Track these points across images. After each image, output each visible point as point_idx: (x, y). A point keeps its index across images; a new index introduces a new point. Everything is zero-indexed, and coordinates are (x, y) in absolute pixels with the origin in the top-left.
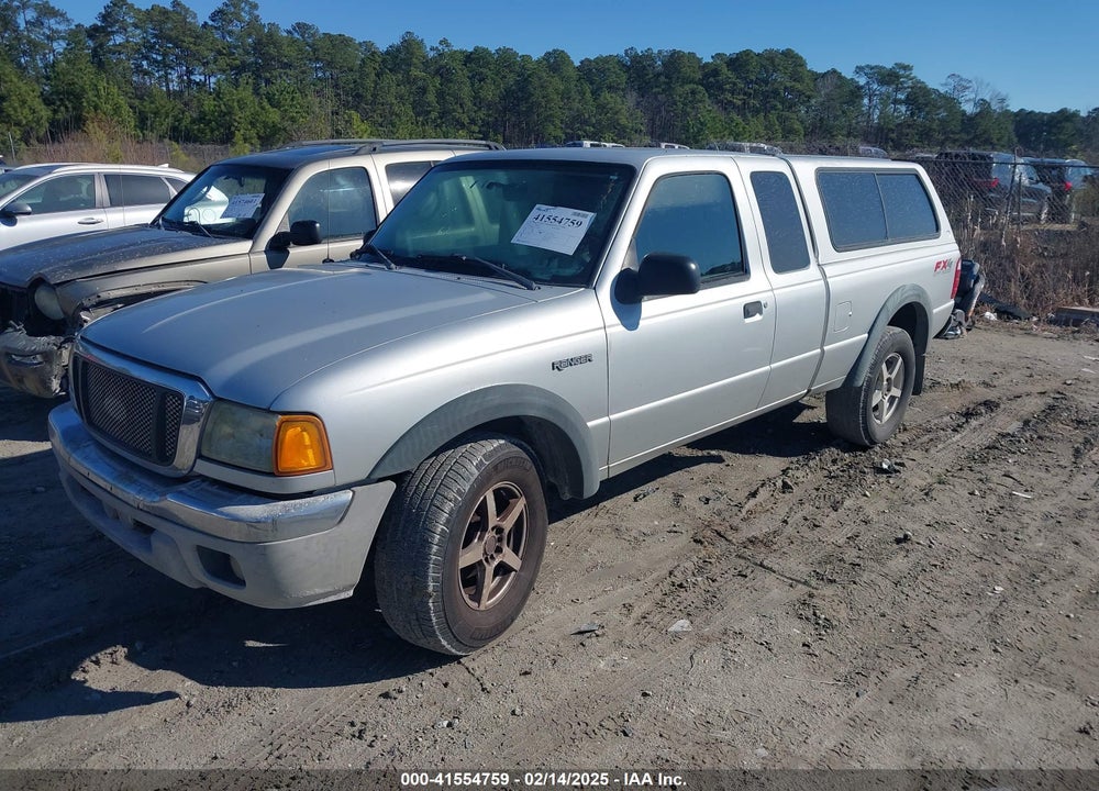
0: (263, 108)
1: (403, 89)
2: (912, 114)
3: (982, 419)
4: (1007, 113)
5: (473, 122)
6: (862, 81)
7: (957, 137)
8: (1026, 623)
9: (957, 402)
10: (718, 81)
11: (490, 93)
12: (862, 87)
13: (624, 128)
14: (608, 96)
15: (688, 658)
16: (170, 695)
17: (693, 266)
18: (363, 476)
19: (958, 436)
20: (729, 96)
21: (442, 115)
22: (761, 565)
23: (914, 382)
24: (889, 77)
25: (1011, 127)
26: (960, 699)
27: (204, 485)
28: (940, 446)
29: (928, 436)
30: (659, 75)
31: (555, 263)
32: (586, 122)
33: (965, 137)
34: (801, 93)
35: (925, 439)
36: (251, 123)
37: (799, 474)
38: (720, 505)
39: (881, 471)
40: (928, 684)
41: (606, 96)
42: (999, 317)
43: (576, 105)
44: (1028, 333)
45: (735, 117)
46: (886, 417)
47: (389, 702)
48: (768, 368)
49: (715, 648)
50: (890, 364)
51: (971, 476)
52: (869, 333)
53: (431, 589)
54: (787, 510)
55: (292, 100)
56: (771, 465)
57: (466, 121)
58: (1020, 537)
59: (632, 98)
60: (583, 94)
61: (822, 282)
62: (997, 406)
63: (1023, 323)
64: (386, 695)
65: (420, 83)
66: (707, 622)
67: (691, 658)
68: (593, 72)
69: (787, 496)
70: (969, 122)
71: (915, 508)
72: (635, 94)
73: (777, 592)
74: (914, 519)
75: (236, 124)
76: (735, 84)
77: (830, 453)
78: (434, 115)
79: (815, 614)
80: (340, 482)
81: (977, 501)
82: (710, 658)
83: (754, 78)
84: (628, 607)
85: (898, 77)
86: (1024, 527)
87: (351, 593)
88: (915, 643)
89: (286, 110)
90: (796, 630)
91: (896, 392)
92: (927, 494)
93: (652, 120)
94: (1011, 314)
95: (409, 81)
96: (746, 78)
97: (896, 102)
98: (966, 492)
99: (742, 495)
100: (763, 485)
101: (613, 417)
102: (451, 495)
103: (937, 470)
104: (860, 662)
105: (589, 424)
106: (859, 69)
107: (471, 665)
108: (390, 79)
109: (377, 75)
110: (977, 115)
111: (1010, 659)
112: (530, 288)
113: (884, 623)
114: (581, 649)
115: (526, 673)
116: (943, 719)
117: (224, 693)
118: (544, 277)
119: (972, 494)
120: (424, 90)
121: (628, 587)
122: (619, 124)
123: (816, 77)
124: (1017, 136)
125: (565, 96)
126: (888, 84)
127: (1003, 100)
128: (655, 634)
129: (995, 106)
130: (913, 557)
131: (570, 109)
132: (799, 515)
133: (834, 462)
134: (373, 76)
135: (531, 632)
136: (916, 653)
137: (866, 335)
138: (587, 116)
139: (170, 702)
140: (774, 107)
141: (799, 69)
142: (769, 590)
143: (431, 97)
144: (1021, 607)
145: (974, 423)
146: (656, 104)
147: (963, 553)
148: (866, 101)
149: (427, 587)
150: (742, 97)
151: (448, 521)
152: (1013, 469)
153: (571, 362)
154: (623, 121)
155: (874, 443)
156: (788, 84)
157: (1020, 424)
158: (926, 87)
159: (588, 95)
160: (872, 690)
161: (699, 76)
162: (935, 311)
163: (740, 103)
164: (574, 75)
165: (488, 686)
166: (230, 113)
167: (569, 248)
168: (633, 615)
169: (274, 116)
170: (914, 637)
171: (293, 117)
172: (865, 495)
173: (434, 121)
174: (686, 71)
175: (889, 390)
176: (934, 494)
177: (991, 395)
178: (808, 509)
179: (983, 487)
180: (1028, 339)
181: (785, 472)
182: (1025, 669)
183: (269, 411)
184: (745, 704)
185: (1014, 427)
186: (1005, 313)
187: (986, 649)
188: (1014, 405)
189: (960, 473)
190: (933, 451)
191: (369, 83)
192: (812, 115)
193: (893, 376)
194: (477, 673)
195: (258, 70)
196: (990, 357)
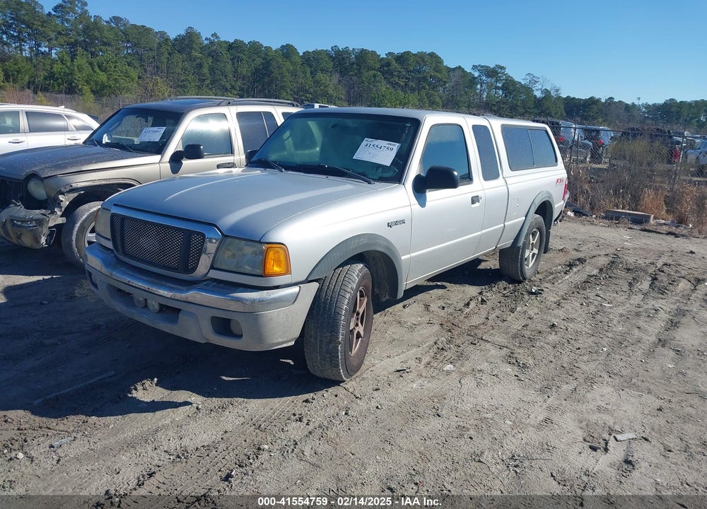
0: (95, 72)
1: (187, 65)
2: (506, 96)
3: (578, 268)
4: (559, 98)
5: (233, 87)
6: (476, 74)
7: (532, 111)
8: (621, 364)
9: (563, 259)
10: (389, 70)
11: (245, 69)
12: (476, 78)
13: (331, 96)
14: (321, 75)
15: (458, 382)
16: (186, 403)
17: (456, 173)
18: (303, 278)
19: (568, 277)
20: (396, 79)
21: (213, 82)
22: (482, 339)
23: (544, 247)
24: (493, 73)
25: (562, 107)
26: (598, 397)
27: (215, 283)
28: (560, 281)
29: (552, 277)
30: (353, 64)
31: (380, 169)
32: (307, 91)
33: (536, 111)
34: (440, 80)
35: (551, 277)
36: (86, 81)
37: (488, 294)
38: (450, 310)
39: (532, 293)
40: (581, 391)
41: (320, 75)
42: (575, 215)
43: (300, 80)
44: (592, 224)
45: (400, 92)
46: (531, 265)
47: (309, 404)
48: (480, 233)
49: (470, 377)
50: (534, 235)
51: (579, 296)
52: (526, 217)
53: (340, 339)
54: (486, 313)
55: (115, 67)
56: (472, 290)
57: (229, 87)
58: (610, 325)
59: (336, 77)
60: (305, 73)
61: (505, 187)
62: (585, 261)
63: (588, 219)
64: (307, 401)
65: (198, 61)
66: (462, 365)
67: (460, 382)
68: (312, 60)
69: (485, 306)
70: (538, 103)
71: (554, 312)
72: (338, 75)
73: (494, 352)
74: (555, 316)
75: (76, 81)
76: (400, 72)
77: (502, 284)
78: (207, 82)
79: (517, 361)
80: (294, 281)
81: (585, 308)
82: (469, 382)
83: (412, 69)
84: (419, 360)
85: (497, 73)
86: (611, 320)
87: (293, 343)
88: (571, 373)
89: (111, 74)
90: (509, 369)
91: (536, 251)
92: (558, 305)
93: (348, 92)
94: (581, 213)
95: (192, 59)
96: (407, 69)
97: (497, 88)
98: (578, 304)
99: (461, 305)
100: (471, 300)
101: (413, 255)
102: (349, 290)
103: (561, 293)
104: (545, 383)
105: (403, 258)
106: (474, 67)
107: (346, 386)
108: (178, 57)
109: (170, 54)
110: (543, 98)
111: (617, 380)
112: (369, 183)
113: (552, 365)
114: (401, 379)
115: (376, 390)
116: (592, 406)
117: (215, 402)
118: (375, 177)
119: (582, 304)
120: (200, 66)
121: (415, 350)
122: (328, 94)
123: (449, 70)
124: (566, 112)
125: (294, 74)
126: (492, 77)
127: (557, 90)
128: (436, 372)
129: (553, 94)
130: (559, 334)
131: (297, 82)
132: (494, 315)
133: (505, 289)
134: (167, 55)
135: (372, 371)
136: (571, 378)
137: (524, 218)
138: (307, 87)
139: (187, 407)
140: (424, 88)
141: (439, 64)
142: (490, 351)
143: (205, 70)
144: (617, 357)
145: (575, 269)
146: (351, 82)
147: (584, 333)
148: (479, 86)
149: (338, 338)
150: (404, 80)
151: (348, 303)
152: (600, 292)
153: (396, 223)
154: (331, 92)
155: (525, 279)
156: (433, 74)
157: (598, 270)
158: (513, 80)
159: (308, 74)
160: (555, 395)
161: (378, 66)
162: (556, 206)
163: (403, 84)
164: (299, 61)
165: (358, 396)
166: (71, 74)
167: (388, 162)
168: (423, 363)
169: (103, 77)
170: (570, 371)
171: (116, 79)
172: (526, 305)
173: (208, 86)
174: (371, 62)
175: (532, 250)
176: (562, 305)
177: (581, 255)
178: (498, 312)
179: (587, 301)
180: (593, 227)
181: (481, 293)
182: (625, 384)
183: (260, 242)
184: (494, 402)
185: (595, 272)
186: (578, 213)
187: (605, 376)
188: (593, 261)
189: (573, 295)
190: (556, 284)
191: (164, 59)
192: (447, 93)
193: (535, 242)
194: (350, 390)
195: (86, 46)
196: (575, 236)
